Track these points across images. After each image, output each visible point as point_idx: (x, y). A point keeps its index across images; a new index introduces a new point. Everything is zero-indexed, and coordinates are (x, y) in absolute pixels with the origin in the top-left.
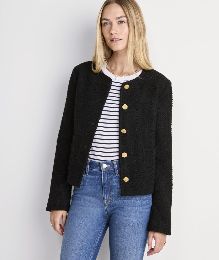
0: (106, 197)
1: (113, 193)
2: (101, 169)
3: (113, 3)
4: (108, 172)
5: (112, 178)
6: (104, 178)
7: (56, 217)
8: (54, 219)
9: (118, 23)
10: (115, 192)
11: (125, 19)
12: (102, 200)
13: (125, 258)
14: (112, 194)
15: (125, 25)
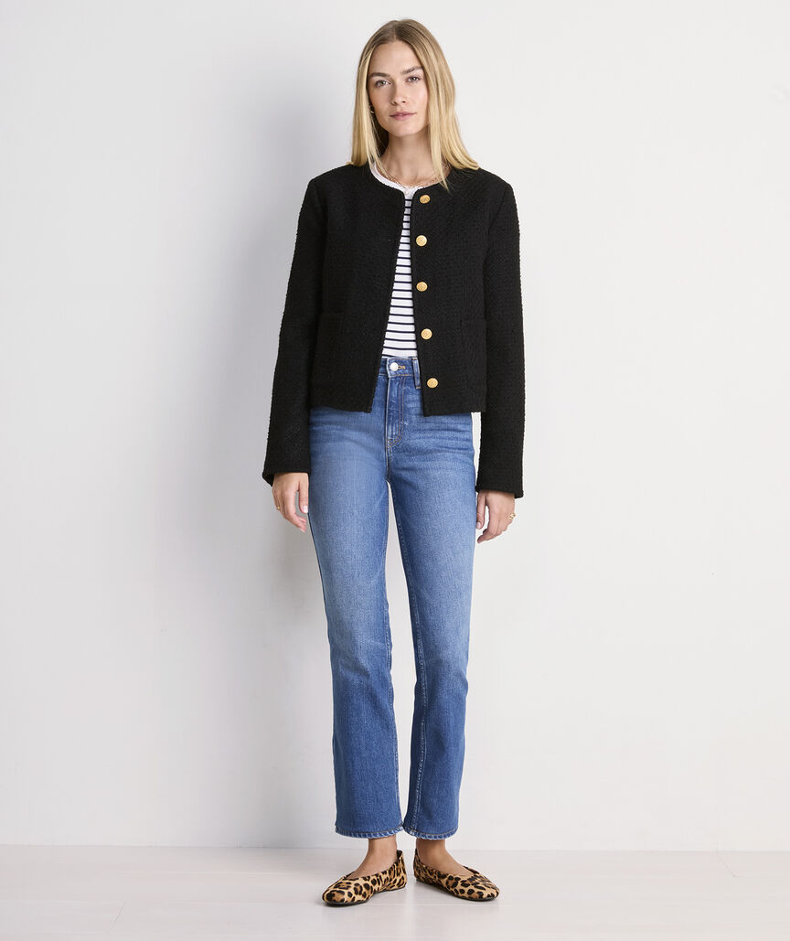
0: (390, 431)
1: (406, 424)
2: (387, 373)
3: (392, 41)
4: (400, 379)
5: (406, 393)
6: (391, 390)
7: (287, 489)
8: (282, 493)
9: (407, 81)
10: (411, 422)
11: (419, 73)
12: (381, 437)
13: (454, 554)
14: (405, 426)
15: (421, 85)
